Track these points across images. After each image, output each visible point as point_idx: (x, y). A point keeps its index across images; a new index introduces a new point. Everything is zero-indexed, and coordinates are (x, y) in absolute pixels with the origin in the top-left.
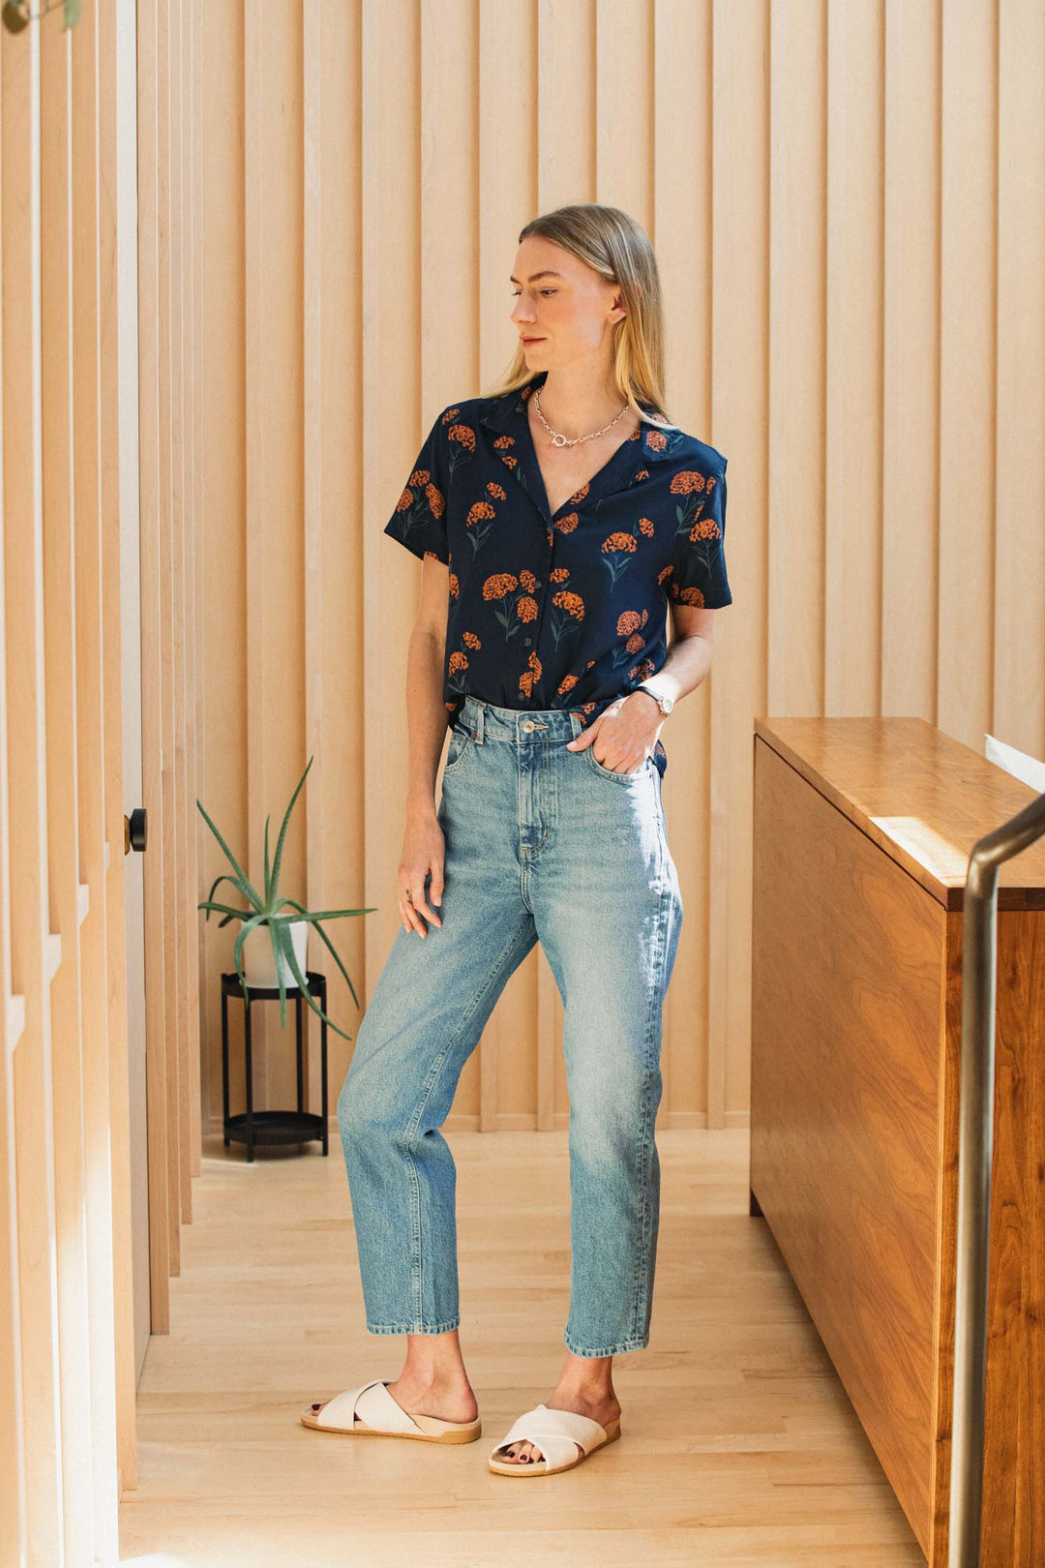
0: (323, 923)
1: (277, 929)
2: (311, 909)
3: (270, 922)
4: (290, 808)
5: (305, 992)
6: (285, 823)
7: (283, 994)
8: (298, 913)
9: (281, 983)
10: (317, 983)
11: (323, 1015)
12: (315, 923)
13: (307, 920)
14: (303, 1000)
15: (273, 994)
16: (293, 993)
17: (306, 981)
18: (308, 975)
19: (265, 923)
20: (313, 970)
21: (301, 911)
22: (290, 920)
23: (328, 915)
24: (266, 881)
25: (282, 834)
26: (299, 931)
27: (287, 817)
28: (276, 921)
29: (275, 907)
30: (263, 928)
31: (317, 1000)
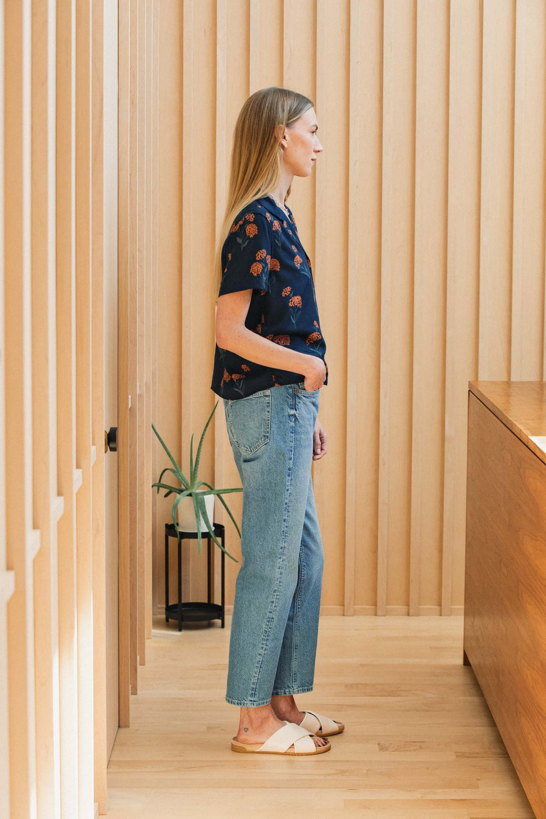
0: (223, 496)
1: (197, 499)
2: (217, 488)
3: (193, 494)
4: (205, 430)
5: (212, 534)
6: (202, 438)
7: (200, 535)
8: (209, 490)
9: (198, 529)
10: (219, 530)
11: (223, 548)
12: (218, 495)
13: (214, 494)
14: (211, 539)
15: (194, 536)
16: (205, 535)
17: (213, 528)
18: (215, 525)
19: (190, 495)
20: (217, 522)
21: (211, 489)
22: (204, 493)
23: (226, 491)
24: (191, 471)
25: (200, 445)
26: (210, 500)
27: (203, 435)
28: (197, 494)
29: (196, 486)
30: (189, 498)
31: (219, 540)
